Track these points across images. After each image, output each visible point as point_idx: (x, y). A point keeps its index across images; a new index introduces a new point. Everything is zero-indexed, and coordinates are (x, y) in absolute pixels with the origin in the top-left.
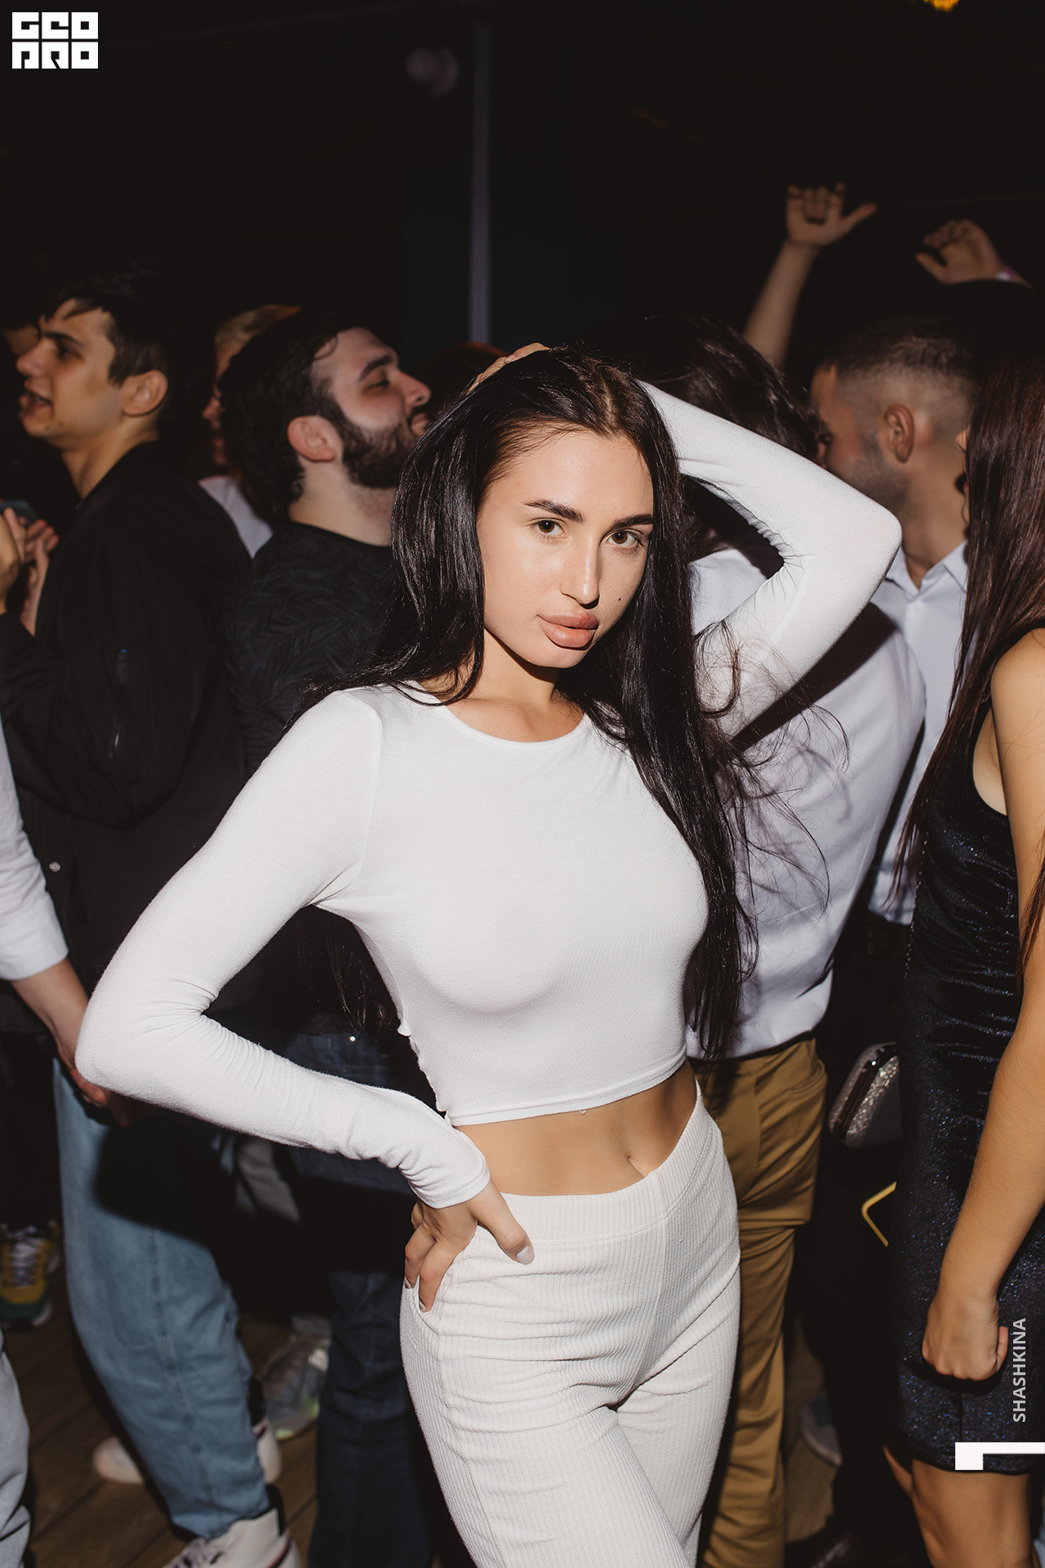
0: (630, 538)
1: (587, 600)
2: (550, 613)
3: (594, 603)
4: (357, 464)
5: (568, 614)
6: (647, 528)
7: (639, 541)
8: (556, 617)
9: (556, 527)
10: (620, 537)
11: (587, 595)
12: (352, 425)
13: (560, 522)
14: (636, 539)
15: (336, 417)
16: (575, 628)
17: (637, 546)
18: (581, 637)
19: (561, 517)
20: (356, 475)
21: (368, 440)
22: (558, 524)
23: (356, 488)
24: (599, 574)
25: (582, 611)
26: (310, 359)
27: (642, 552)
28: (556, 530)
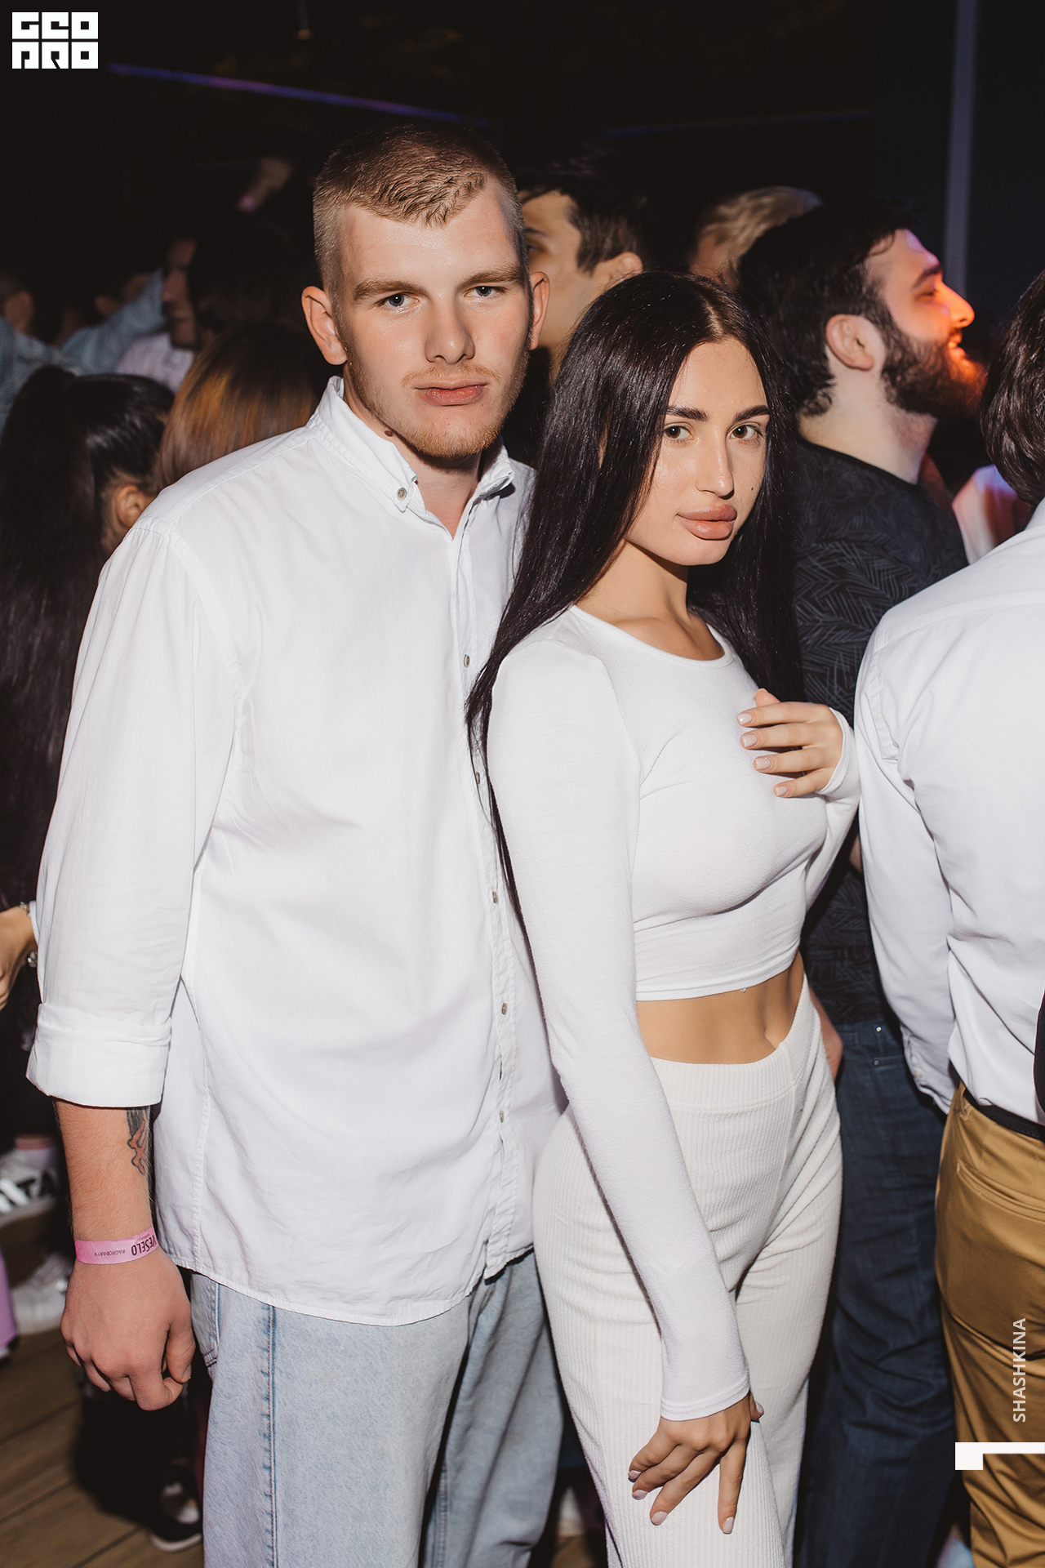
0: (750, 430)
1: (726, 492)
2: (689, 510)
3: (731, 494)
4: (899, 378)
5: (707, 509)
6: (763, 419)
7: (759, 432)
8: (697, 514)
9: (682, 430)
10: (740, 432)
11: (724, 488)
12: (900, 333)
13: (687, 426)
14: (755, 430)
15: (884, 322)
16: (716, 521)
17: (758, 437)
18: (723, 529)
19: (686, 419)
20: (894, 392)
21: (915, 350)
22: (684, 428)
23: (893, 410)
24: (730, 466)
25: (721, 503)
26: (864, 252)
27: (763, 440)
28: (683, 434)
